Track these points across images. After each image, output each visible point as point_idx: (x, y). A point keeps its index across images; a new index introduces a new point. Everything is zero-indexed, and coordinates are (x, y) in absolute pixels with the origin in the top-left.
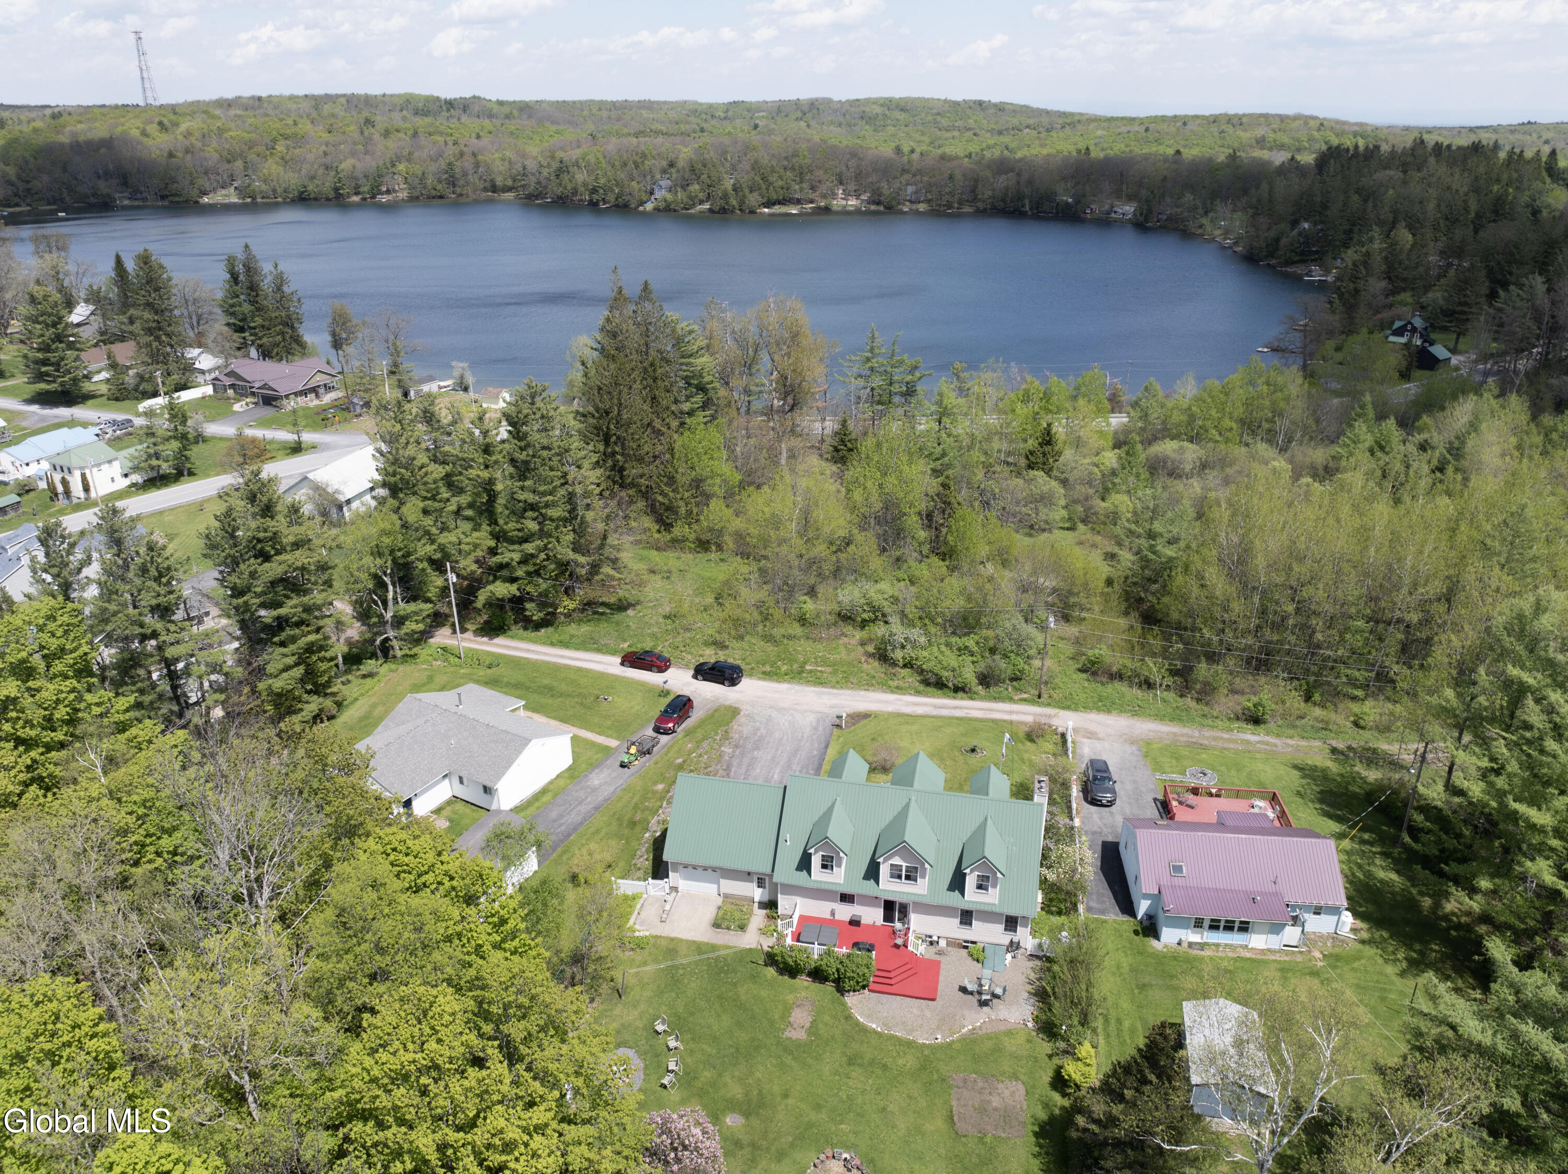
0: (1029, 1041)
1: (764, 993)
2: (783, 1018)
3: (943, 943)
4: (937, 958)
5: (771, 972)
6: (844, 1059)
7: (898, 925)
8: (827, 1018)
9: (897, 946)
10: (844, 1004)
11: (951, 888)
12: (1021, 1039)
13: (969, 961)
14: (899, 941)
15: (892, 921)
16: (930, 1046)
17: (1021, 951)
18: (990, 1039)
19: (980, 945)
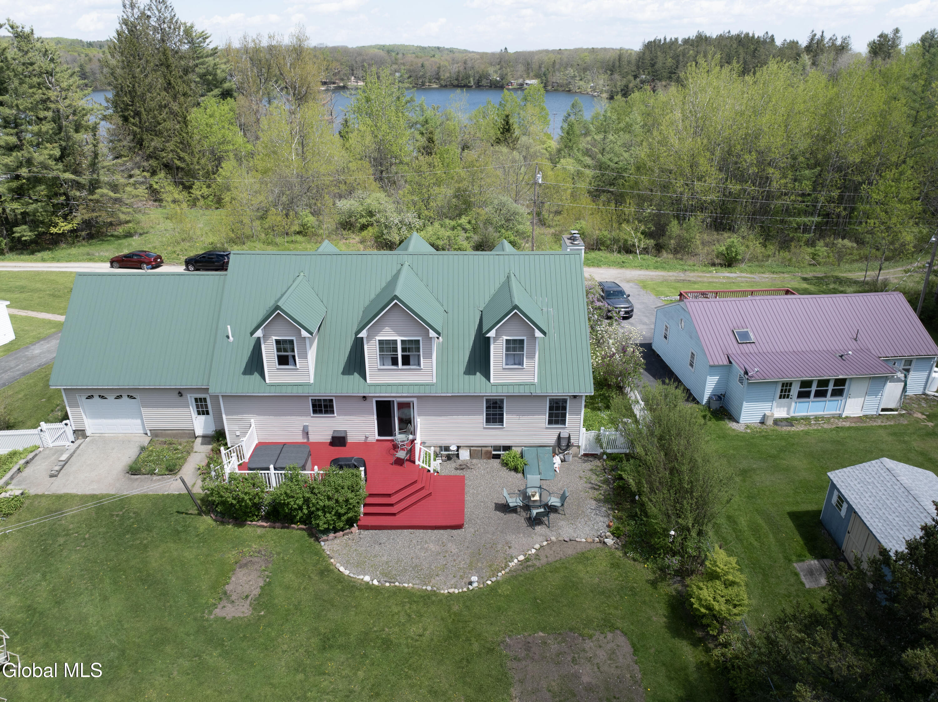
0: (615, 565)
1: (189, 554)
2: (214, 587)
3: (465, 455)
4: (459, 473)
5: (208, 521)
6: (315, 641)
7: (399, 437)
8: (289, 577)
9: (399, 462)
10: (319, 553)
11: (470, 370)
12: (602, 565)
13: (505, 473)
14: (401, 454)
15: (391, 433)
16: (461, 595)
17: (572, 450)
18: (555, 570)
19: (516, 451)
